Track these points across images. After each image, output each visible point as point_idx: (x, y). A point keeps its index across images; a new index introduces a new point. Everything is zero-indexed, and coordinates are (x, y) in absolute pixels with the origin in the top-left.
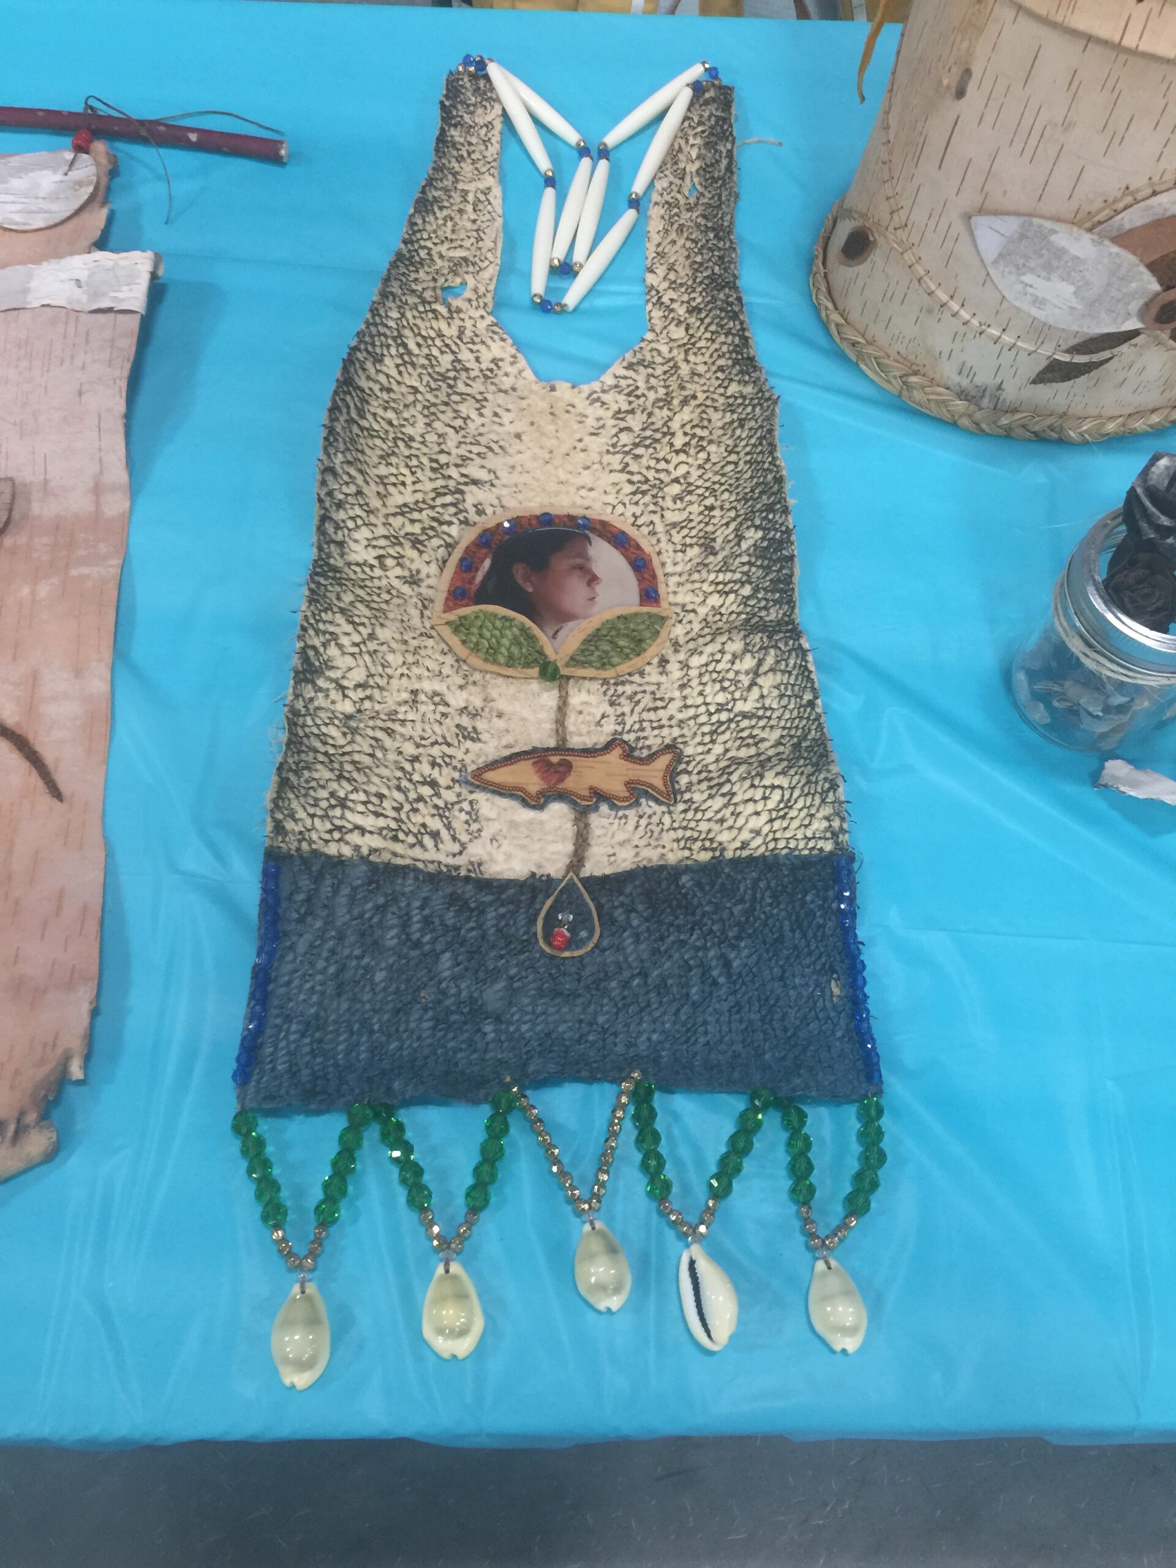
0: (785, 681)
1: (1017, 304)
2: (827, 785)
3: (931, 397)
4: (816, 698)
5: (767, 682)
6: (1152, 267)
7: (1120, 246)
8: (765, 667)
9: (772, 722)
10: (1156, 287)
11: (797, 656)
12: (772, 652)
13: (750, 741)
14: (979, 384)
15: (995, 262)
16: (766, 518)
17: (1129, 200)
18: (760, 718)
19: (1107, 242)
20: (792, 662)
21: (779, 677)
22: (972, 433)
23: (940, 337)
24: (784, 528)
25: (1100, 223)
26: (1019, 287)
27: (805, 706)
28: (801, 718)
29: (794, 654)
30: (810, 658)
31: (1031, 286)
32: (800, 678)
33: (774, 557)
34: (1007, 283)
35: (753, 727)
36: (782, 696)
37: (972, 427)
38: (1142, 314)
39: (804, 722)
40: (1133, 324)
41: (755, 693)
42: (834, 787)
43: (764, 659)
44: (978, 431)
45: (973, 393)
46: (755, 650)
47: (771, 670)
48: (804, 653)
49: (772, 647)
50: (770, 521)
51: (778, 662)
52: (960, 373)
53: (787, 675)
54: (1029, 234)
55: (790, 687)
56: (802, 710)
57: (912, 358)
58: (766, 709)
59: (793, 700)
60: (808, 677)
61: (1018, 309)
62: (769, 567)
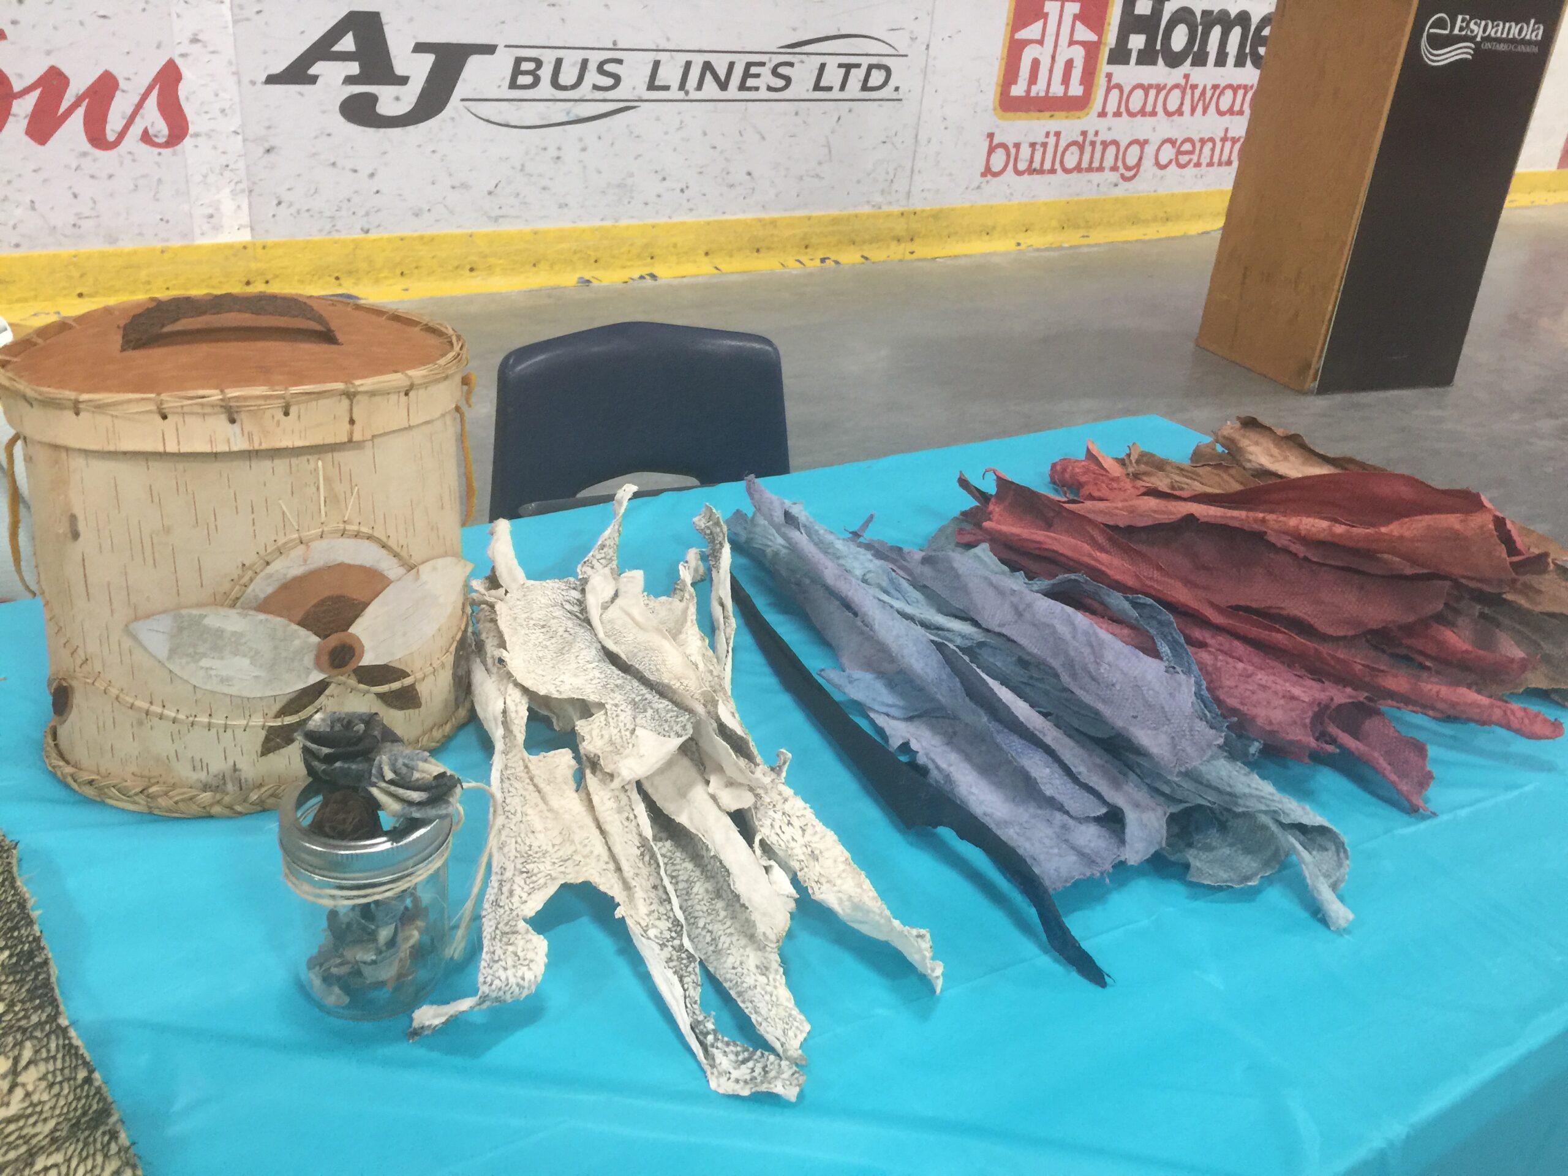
0: (51, 1068)
1: (208, 687)
2: (106, 1138)
3: (177, 798)
4: (91, 1072)
5: (29, 1077)
6: (302, 624)
7: (265, 612)
8: (23, 1062)
9: (44, 1116)
10: (315, 639)
11: (57, 1038)
12: (28, 1044)
13: (21, 1141)
14: (216, 772)
15: (169, 658)
16: (12, 937)
17: (250, 573)
18: (30, 1115)
19: (252, 612)
20: (53, 1046)
21: (42, 1068)
22: (228, 818)
23: (161, 741)
24: (31, 938)
25: (238, 599)
26: (202, 673)
27: (81, 1086)
28: (79, 1099)
29: (53, 1037)
30: (72, 1033)
31: (211, 669)
32: (67, 1058)
33: (27, 968)
34: (191, 672)
35: (21, 1128)
36: (51, 1086)
37: (227, 812)
38: (318, 665)
39: (83, 1101)
40: (316, 677)
41: (19, 1093)
42: (114, 1135)
43: (20, 1055)
44: (233, 814)
45: (215, 783)
46: (8, 1049)
47: (29, 1063)
48: (64, 1031)
49: (27, 1039)
50: (16, 938)
51: (37, 1052)
52: (194, 769)
53: (51, 1062)
54: (186, 624)
55: (58, 1073)
56: (79, 1090)
57: (146, 773)
58: (35, 1105)
59: (66, 1085)
60: (76, 1054)
61: (213, 692)
62: (23, 980)
